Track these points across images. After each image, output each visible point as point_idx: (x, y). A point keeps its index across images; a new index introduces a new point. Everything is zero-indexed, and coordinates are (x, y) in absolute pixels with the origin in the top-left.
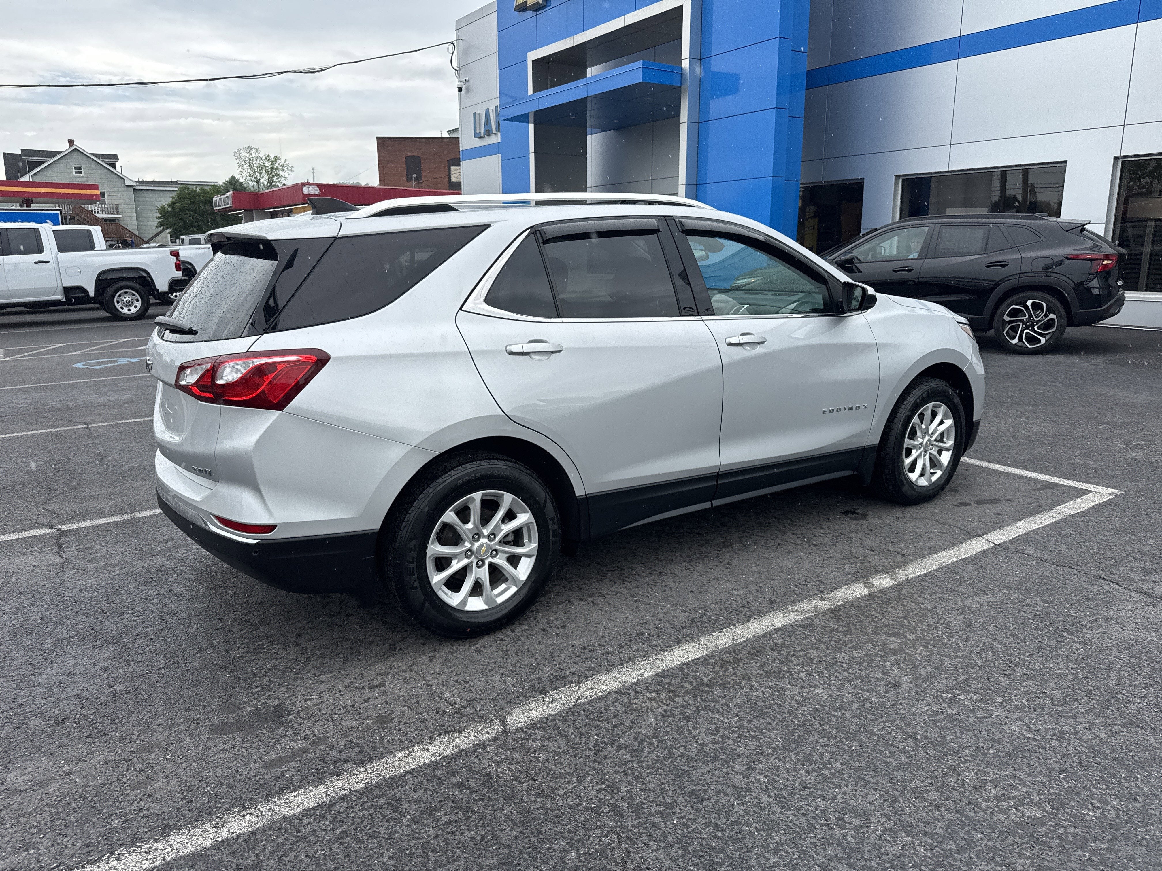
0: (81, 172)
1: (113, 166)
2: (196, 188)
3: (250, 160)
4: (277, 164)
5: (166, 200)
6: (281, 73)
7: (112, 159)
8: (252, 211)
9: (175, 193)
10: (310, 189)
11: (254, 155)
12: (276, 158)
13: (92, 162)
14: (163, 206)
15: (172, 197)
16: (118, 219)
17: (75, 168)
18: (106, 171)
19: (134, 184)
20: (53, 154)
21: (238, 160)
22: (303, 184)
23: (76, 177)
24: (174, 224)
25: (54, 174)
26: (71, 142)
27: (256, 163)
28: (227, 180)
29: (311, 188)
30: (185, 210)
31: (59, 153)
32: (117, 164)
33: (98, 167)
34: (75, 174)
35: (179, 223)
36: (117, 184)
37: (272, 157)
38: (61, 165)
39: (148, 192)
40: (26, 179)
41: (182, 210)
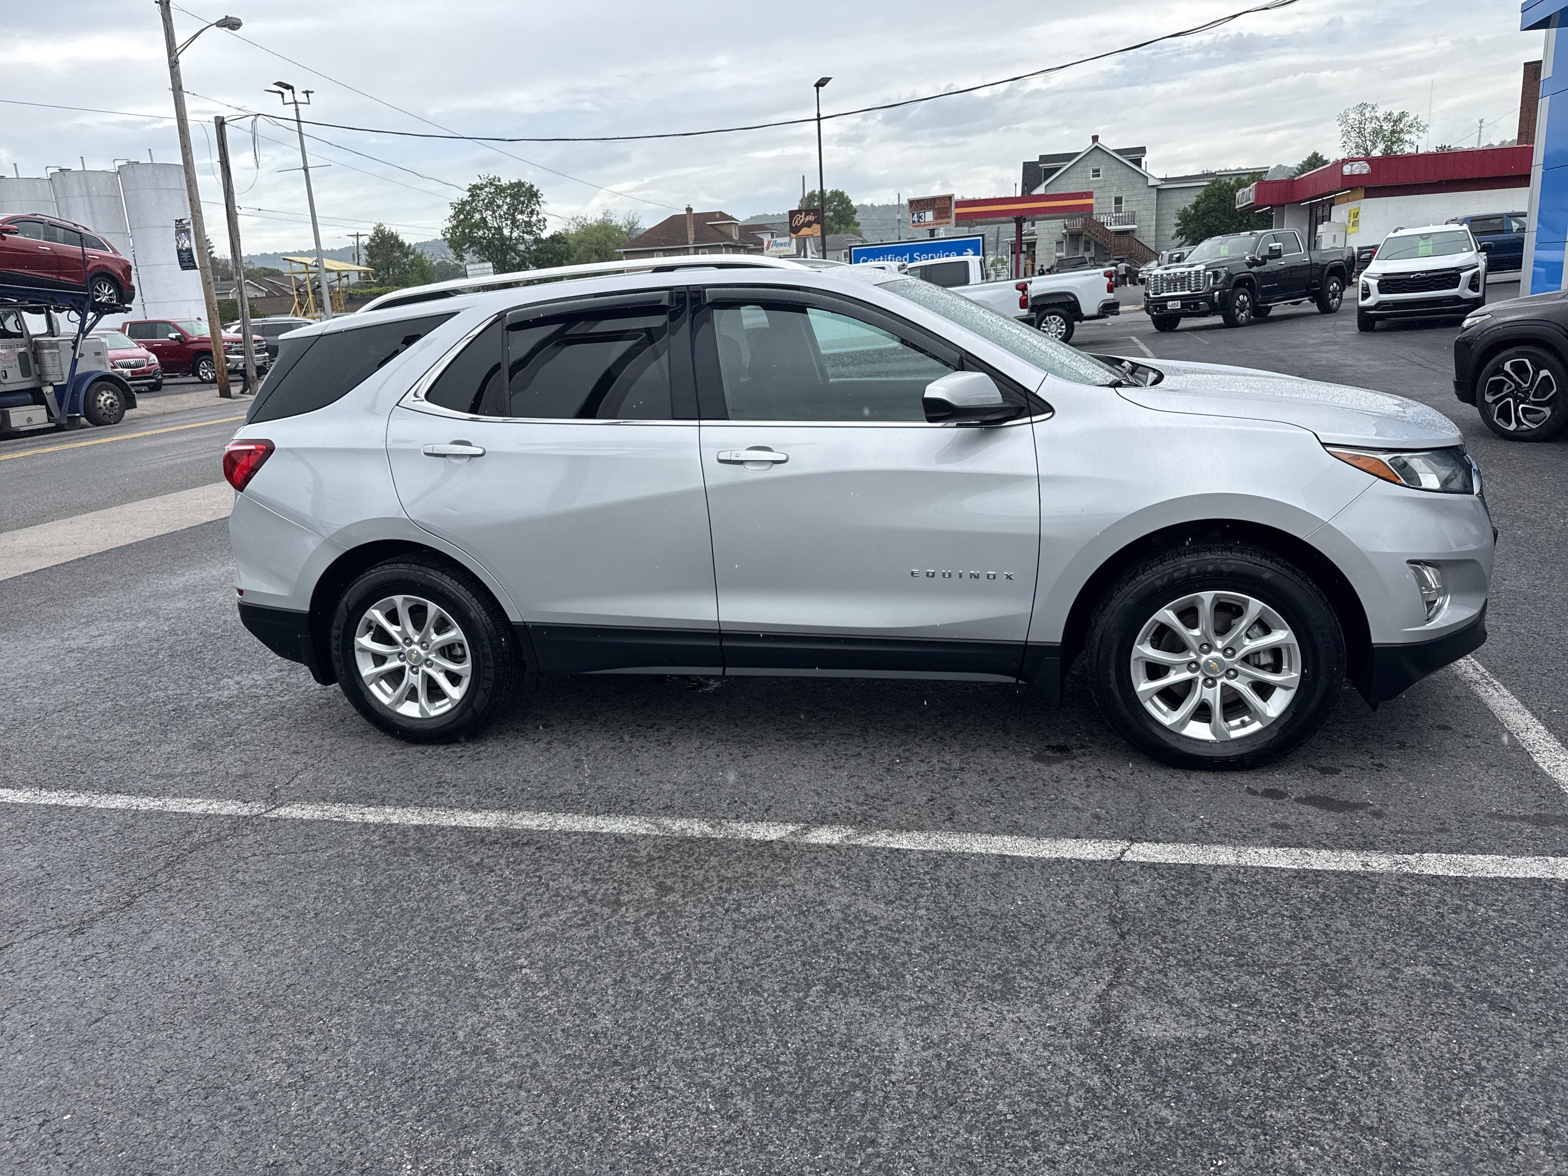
0: (1099, 176)
1: (1138, 162)
2: (1231, 179)
3: (1360, 123)
4: (1401, 126)
5: (1187, 201)
6: (1235, 16)
7: (1136, 155)
8: (1283, 206)
9: (1202, 190)
10: (1354, 167)
11: (1368, 115)
12: (1403, 115)
13: (1114, 161)
14: (1185, 210)
15: (1199, 196)
16: (1133, 231)
17: (1094, 171)
18: (1127, 170)
19: (1159, 183)
20: (1069, 157)
21: (1343, 126)
22: (1344, 161)
23: (1092, 182)
24: (1195, 232)
25: (1069, 182)
26: (1095, 138)
27: (1369, 127)
28: (1305, 159)
29: (1356, 165)
30: (1211, 212)
31: (1078, 154)
32: (1144, 160)
33: (1119, 165)
34: (1092, 179)
35: (1200, 230)
36: (1139, 186)
37: (1396, 114)
38: (1078, 169)
39: (1176, 191)
40: (1040, 190)
41: (1208, 212)
